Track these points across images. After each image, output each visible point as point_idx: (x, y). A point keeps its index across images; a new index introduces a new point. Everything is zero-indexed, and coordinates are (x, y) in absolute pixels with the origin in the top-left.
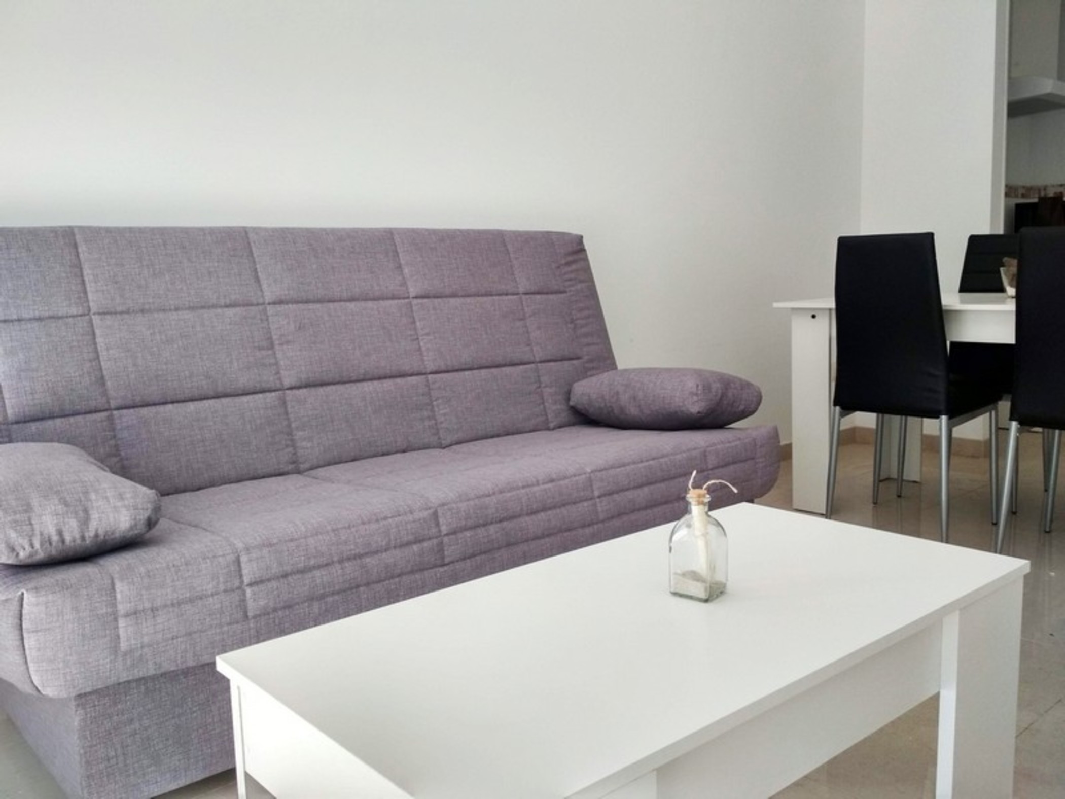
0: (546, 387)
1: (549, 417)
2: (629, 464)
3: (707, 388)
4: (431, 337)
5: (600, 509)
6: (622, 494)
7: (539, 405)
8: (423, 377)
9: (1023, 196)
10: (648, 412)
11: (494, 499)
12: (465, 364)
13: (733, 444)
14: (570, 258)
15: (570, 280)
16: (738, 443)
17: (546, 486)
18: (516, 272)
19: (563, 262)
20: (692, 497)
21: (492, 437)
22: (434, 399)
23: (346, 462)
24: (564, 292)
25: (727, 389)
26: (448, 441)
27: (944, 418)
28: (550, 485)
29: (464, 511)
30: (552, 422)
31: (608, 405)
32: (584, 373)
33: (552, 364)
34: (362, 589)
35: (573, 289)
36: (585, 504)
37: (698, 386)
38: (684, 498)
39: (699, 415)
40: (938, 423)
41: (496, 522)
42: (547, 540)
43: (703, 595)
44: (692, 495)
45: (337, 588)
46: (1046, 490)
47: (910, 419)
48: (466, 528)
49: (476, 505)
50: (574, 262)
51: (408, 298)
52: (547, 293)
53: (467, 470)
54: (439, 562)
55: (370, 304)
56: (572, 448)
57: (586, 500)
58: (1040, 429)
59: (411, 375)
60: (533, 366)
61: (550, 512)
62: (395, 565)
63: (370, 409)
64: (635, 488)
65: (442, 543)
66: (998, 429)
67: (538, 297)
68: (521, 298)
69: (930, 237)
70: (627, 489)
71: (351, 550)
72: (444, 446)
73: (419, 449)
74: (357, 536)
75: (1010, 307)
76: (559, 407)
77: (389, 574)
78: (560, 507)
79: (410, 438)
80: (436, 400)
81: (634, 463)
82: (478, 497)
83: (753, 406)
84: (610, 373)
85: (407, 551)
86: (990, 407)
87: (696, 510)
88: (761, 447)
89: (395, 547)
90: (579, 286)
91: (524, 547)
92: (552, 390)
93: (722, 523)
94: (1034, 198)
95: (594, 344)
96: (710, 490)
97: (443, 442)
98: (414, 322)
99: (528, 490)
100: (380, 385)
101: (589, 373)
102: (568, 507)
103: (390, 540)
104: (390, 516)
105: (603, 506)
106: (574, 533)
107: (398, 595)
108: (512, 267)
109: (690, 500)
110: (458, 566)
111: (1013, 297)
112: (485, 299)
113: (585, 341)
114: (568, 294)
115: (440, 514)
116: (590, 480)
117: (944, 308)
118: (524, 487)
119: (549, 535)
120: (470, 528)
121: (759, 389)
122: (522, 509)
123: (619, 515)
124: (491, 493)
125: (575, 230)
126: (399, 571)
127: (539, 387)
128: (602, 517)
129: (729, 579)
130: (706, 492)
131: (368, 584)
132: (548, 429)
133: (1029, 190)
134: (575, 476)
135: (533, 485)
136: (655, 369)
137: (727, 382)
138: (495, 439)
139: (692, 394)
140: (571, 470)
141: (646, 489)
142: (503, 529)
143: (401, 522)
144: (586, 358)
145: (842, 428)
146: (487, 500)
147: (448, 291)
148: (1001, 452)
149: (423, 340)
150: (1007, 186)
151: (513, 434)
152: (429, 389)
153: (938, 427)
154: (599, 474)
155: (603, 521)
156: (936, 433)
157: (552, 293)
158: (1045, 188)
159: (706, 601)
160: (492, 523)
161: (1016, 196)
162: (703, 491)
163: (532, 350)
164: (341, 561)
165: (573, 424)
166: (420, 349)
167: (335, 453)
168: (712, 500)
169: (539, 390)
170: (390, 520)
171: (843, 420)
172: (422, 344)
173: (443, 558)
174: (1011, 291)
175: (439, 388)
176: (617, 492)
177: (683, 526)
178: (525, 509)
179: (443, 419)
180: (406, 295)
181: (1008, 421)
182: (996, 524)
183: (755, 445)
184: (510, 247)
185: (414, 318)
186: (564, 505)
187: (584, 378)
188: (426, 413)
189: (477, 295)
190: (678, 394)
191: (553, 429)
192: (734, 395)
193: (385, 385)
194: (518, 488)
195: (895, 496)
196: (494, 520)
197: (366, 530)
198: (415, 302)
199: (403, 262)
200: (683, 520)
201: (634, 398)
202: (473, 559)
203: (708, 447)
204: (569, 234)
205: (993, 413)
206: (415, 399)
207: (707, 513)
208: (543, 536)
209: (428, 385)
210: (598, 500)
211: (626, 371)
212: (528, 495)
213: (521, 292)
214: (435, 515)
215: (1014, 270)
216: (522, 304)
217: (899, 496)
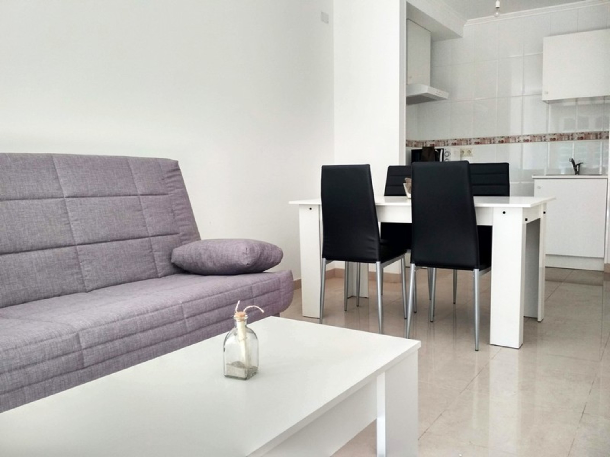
0: (155, 252)
1: (158, 270)
2: (206, 297)
3: (252, 250)
4: (79, 222)
5: (187, 325)
6: (201, 315)
7: (152, 262)
8: (73, 247)
9: (415, 146)
10: (218, 265)
11: (118, 324)
12: (102, 239)
13: (267, 282)
14: (170, 174)
15: (170, 187)
16: (270, 281)
17: (153, 314)
18: (136, 182)
19: (166, 176)
20: (237, 317)
21: (120, 284)
22: (80, 261)
23: (19, 304)
24: (168, 194)
25: (263, 250)
26: (91, 288)
27: (378, 263)
28: (156, 313)
29: (98, 333)
30: (160, 273)
31: (195, 261)
32: (181, 242)
33: (160, 237)
34: (25, 388)
35: (172, 192)
36: (178, 323)
37: (247, 249)
38: (232, 318)
39: (248, 266)
40: (375, 266)
41: (120, 338)
42: (153, 347)
43: (243, 376)
44: (237, 316)
45: (7, 389)
46: (430, 299)
47: (362, 264)
48: (99, 344)
49: (106, 328)
50: (174, 176)
51: (63, 197)
52: (156, 195)
53: (101, 306)
54: (80, 367)
55: (36, 202)
56: (171, 289)
57: (179, 320)
58: (426, 268)
59: (65, 246)
60: (147, 239)
61: (156, 330)
62: (49, 371)
63: (35, 269)
64: (210, 311)
65: (82, 354)
66: (406, 267)
67: (150, 197)
68: (139, 198)
69: (368, 166)
70: (205, 312)
71: (17, 363)
72: (87, 291)
73: (70, 293)
74: (21, 353)
75: (409, 203)
76: (164, 263)
77: (45, 377)
78: (161, 326)
79: (64, 287)
80: (82, 262)
81: (209, 296)
82: (108, 323)
83: (278, 259)
84: (197, 242)
85: (57, 362)
86: (401, 257)
87: (239, 325)
88: (283, 283)
89: (49, 359)
90: (176, 191)
91: (139, 352)
92: (160, 253)
93: (255, 331)
94: (420, 147)
95: (186, 225)
96: (248, 312)
97: (87, 288)
98: (67, 213)
99: (141, 317)
100: (43, 253)
101: (183, 243)
102: (168, 326)
103: (45, 355)
104: (45, 339)
105: (190, 324)
106: (171, 341)
107: (51, 390)
108: (133, 178)
109: (236, 319)
110: (93, 368)
111: (410, 199)
112: (115, 198)
113: (180, 223)
114: (170, 195)
115: (81, 335)
116: (181, 308)
117: (376, 204)
118: (138, 315)
119: (155, 344)
120: (102, 343)
121: (281, 249)
122: (137, 329)
123: (200, 328)
124: (116, 319)
125: (173, 158)
126: (52, 375)
127: (151, 252)
128: (189, 330)
129: (259, 364)
130: (245, 313)
131: (30, 385)
132: (158, 277)
133: (418, 143)
134: (172, 306)
135: (144, 313)
136: (222, 239)
137: (263, 246)
138: (123, 285)
139: (244, 253)
140: (170, 303)
141: (216, 311)
142: (124, 342)
143: (53, 343)
144: (181, 234)
145: (327, 270)
146: (113, 325)
147: (90, 193)
148: (407, 280)
149: (73, 224)
150: (407, 140)
151: (134, 281)
152: (78, 255)
153: (375, 268)
154: (187, 304)
155: (190, 332)
156: (375, 271)
157: (159, 194)
158: (426, 142)
159: (245, 379)
160: (117, 339)
161: (412, 146)
162: (244, 313)
163: (147, 230)
164: (10, 371)
165: (174, 274)
166: (71, 230)
167: (11, 298)
168: (248, 318)
169: (151, 253)
170: (45, 342)
171: (327, 265)
172: (72, 226)
173: (83, 364)
174: (409, 195)
175: (84, 254)
176: (199, 314)
177: (233, 334)
178: (139, 328)
179: (87, 273)
180: (62, 196)
181: (410, 264)
182: (406, 319)
183: (279, 281)
184: (131, 167)
185: (67, 210)
186: (165, 324)
187: (180, 246)
188: (75, 270)
189: (109, 196)
190: (235, 254)
191: (161, 277)
192: (267, 253)
193: (46, 253)
194: (134, 316)
195: (356, 306)
196: (118, 337)
197: (28, 349)
198: (68, 200)
199: (59, 175)
200: (232, 331)
201: (210, 257)
202: (103, 363)
203: (253, 284)
204: (170, 160)
205: (403, 259)
206: (67, 261)
207: (246, 326)
208: (151, 345)
209: (76, 252)
210: (186, 320)
211: (205, 241)
212: (141, 320)
213: (139, 194)
214: (77, 337)
215: (410, 184)
216: (140, 202)
217: (358, 306)
